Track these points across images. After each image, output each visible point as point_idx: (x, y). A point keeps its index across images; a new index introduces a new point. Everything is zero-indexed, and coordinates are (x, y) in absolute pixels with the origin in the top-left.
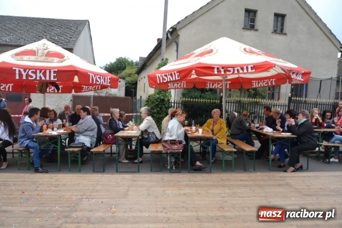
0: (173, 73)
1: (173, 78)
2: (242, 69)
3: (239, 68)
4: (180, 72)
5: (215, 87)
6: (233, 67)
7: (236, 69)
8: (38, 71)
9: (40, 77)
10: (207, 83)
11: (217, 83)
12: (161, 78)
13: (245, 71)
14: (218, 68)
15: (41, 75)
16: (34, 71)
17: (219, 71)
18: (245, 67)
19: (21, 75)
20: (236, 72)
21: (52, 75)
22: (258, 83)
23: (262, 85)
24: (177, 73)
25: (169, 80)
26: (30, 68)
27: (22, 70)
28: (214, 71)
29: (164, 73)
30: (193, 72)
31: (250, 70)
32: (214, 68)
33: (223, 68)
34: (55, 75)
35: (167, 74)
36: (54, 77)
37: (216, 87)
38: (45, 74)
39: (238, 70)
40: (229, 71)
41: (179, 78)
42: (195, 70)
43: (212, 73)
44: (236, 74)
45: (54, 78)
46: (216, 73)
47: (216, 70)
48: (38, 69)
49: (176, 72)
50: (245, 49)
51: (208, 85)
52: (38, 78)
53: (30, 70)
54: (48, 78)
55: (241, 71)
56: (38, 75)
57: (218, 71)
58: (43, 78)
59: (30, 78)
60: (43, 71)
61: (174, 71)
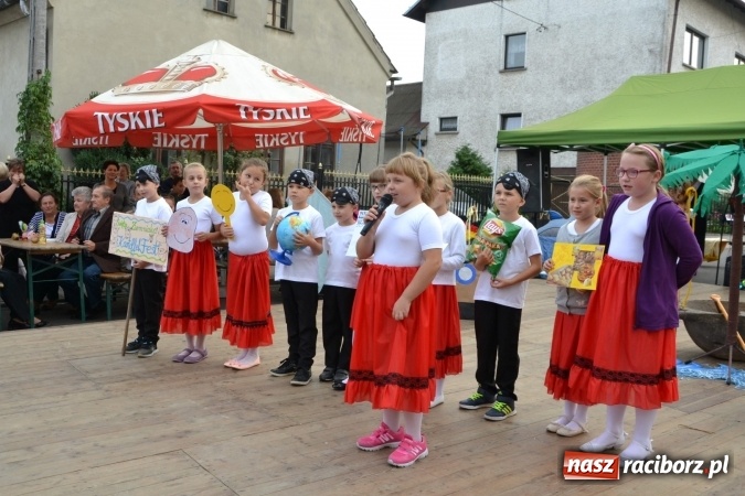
0: (147, 112)
1: (145, 123)
2: (290, 112)
3: (284, 110)
4: (166, 110)
5: (174, 144)
6: (274, 107)
7: (279, 111)
10: (156, 136)
11: (177, 136)
12: (111, 123)
13: (295, 116)
14: (246, 109)
17: (249, 114)
18: (294, 109)
20: (279, 117)
24: (158, 112)
25: (133, 127)
28: (240, 114)
29: (118, 111)
30: (201, 111)
31: (302, 116)
32: (239, 107)
33: (255, 109)
35: (131, 114)
37: (177, 145)
39: (282, 114)
40: (267, 115)
41: (163, 124)
42: (205, 110)
43: (237, 116)
44: (279, 121)
46: (243, 117)
47: (242, 112)
49: (154, 111)
50: (274, 72)
51: (159, 139)
55: (287, 117)
57: (246, 115)
61: (150, 107)
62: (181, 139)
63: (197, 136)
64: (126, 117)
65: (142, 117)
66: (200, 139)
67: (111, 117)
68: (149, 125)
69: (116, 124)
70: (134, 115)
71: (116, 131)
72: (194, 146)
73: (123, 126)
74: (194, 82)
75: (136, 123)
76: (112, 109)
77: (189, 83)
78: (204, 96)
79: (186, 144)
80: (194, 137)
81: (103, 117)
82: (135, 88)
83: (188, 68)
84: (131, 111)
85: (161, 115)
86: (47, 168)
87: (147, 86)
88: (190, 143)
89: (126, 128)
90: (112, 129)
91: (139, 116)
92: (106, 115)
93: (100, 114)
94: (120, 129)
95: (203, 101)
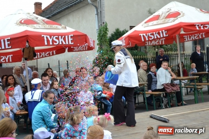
0: (161, 31)
1: (160, 35)
4: (168, 30)
8: (60, 37)
9: (62, 42)
15: (62, 40)
16: (57, 37)
19: (48, 41)
21: (70, 39)
22: (190, 37)
23: (194, 39)
24: (165, 31)
25: (156, 38)
26: (54, 35)
27: (48, 37)
34: (72, 39)
35: (154, 33)
36: (72, 41)
38: (64, 39)
41: (167, 35)
45: (71, 43)
48: (60, 36)
49: (164, 31)
52: (61, 43)
53: (54, 36)
54: (67, 43)
56: (60, 40)
58: (64, 43)
59: (55, 44)
60: (63, 37)
62: (155, 41)
63: (161, 39)
64: (153, 34)
65: (159, 34)
66: (162, 40)
67: (146, 35)
68: (162, 36)
69: (149, 37)
70: (156, 33)
71: (149, 40)
72: (160, 43)
73: (151, 38)
74: (174, 18)
75: (157, 36)
76: (146, 32)
77: (172, 19)
78: (181, 23)
79: (157, 43)
80: (160, 40)
81: (143, 35)
82: (151, 23)
83: (168, 13)
84: (154, 32)
85: (166, 32)
86: (110, 57)
87: (155, 22)
88: (159, 42)
89: (153, 38)
90: (147, 39)
91: (158, 33)
92: (144, 34)
93: (142, 35)
94: (150, 39)
95: (182, 25)
